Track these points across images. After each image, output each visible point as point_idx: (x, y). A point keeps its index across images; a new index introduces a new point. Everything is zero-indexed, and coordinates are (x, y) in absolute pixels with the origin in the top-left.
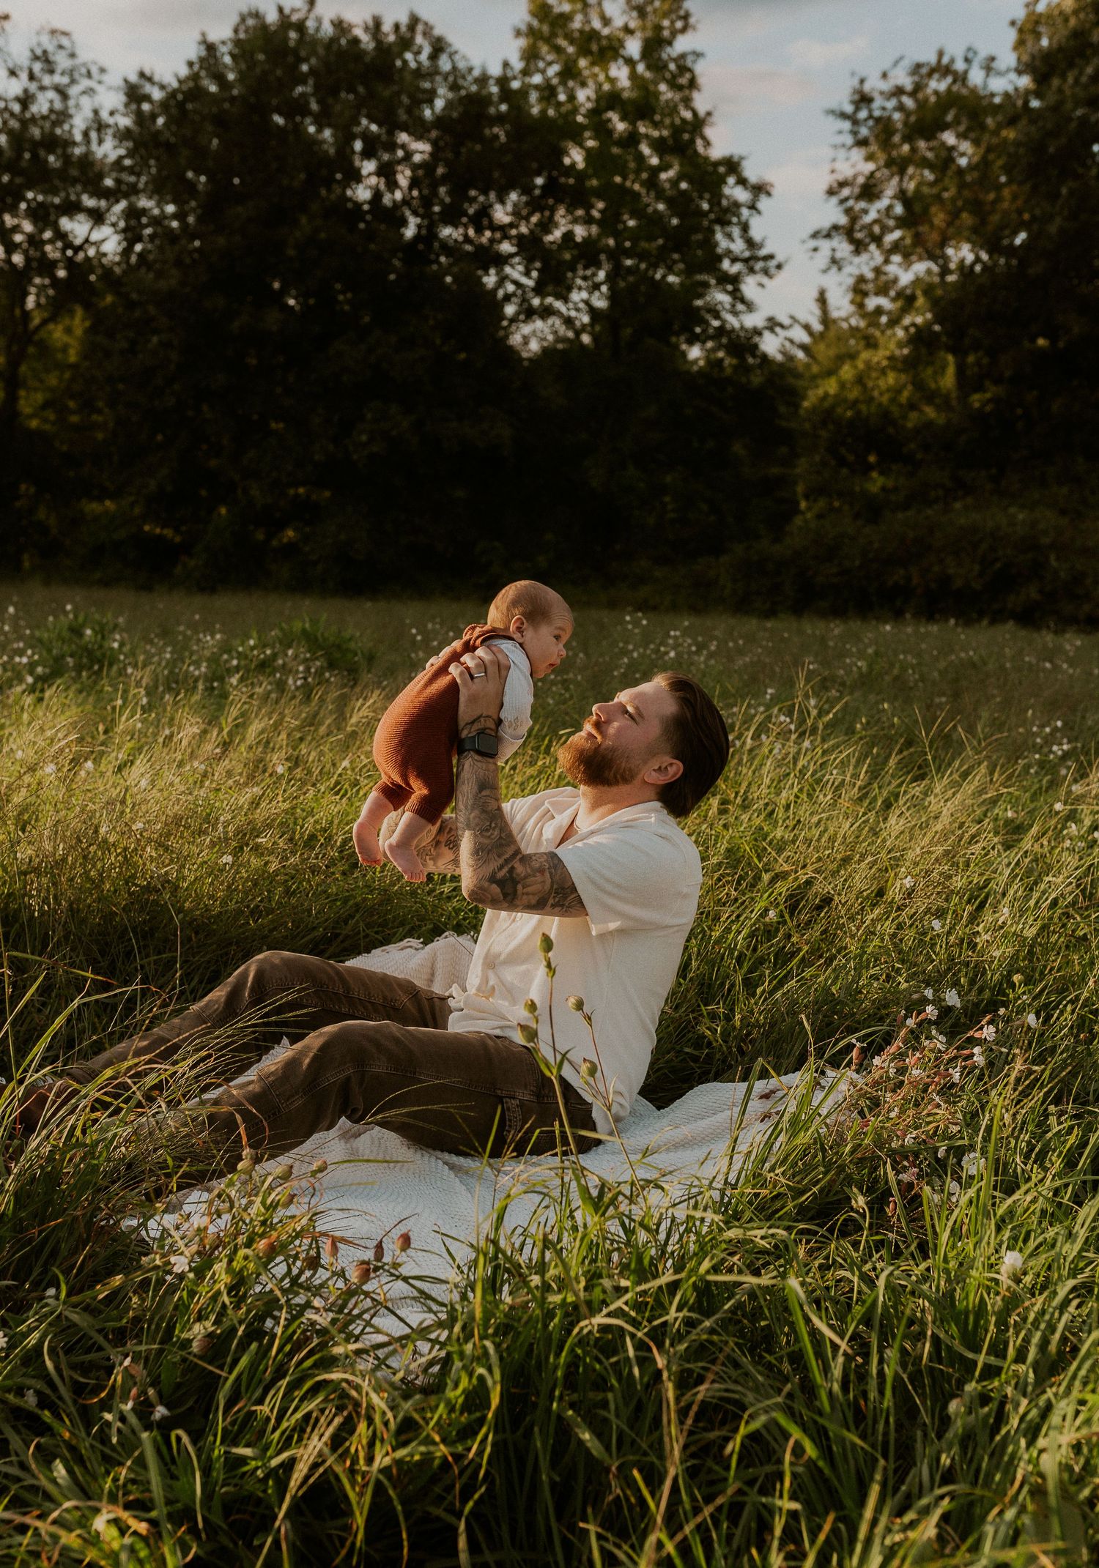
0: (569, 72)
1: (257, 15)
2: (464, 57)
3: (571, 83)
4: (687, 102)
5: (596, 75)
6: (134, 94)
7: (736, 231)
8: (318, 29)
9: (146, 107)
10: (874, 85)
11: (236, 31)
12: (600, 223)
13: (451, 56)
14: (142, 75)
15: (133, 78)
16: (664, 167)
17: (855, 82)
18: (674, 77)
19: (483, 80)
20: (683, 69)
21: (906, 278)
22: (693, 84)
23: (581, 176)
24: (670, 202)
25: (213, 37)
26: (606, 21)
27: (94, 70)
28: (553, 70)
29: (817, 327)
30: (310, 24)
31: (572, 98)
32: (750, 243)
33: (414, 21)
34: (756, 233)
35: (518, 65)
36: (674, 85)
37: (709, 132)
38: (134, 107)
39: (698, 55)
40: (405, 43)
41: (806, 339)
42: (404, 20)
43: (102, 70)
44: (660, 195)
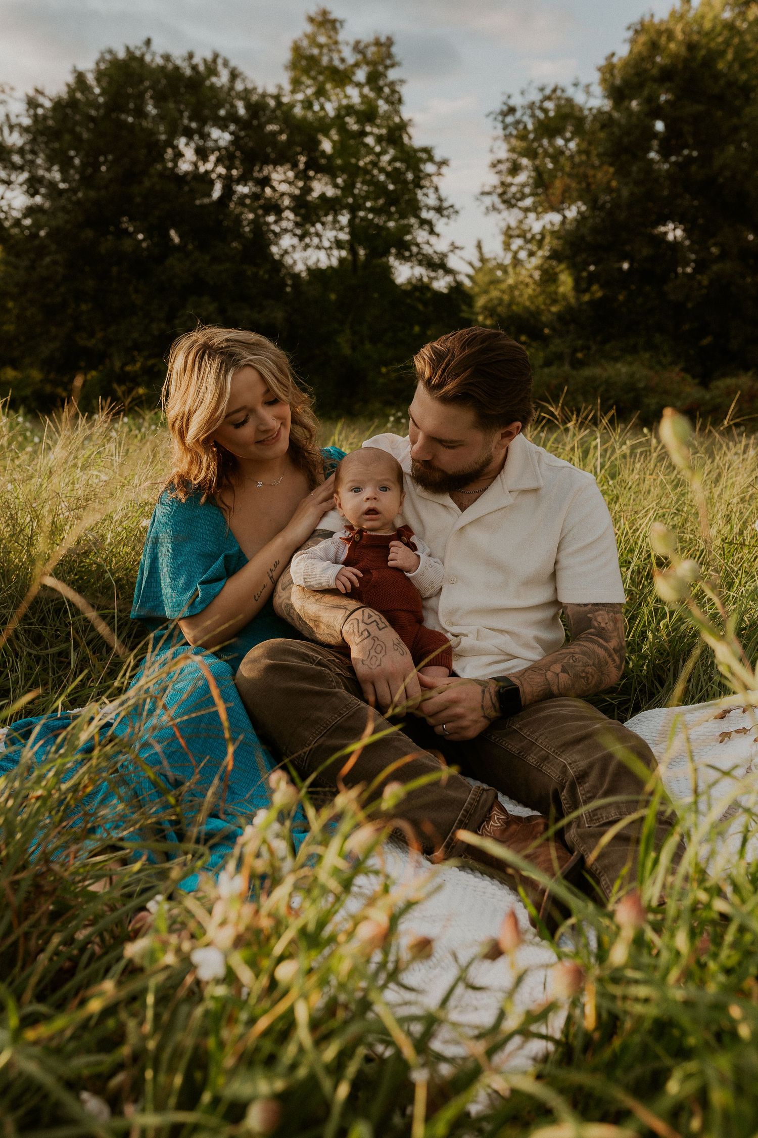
0: (321, 92)
1: (110, 52)
2: (252, 81)
3: (322, 100)
4: (397, 112)
5: (337, 95)
6: (32, 104)
7: (431, 192)
8: (152, 61)
9: (40, 111)
10: (517, 101)
11: (97, 64)
12: (342, 189)
13: (244, 80)
14: (37, 91)
15: (31, 93)
16: (384, 152)
17: (504, 98)
18: (388, 96)
19: (264, 95)
20: (393, 91)
21: (537, 227)
22: (400, 101)
23: (330, 158)
24: (388, 175)
25: (81, 67)
26: (343, 60)
27: (7, 89)
28: (310, 91)
29: (478, 264)
30: (148, 58)
31: (322, 108)
32: (440, 199)
33: (216, 56)
34: (443, 192)
35: (287, 87)
36: (388, 101)
37: (411, 130)
38: (32, 112)
39: (402, 81)
40: (212, 70)
41: (471, 271)
42: (209, 57)
43: (12, 89)
44: (382, 170)
